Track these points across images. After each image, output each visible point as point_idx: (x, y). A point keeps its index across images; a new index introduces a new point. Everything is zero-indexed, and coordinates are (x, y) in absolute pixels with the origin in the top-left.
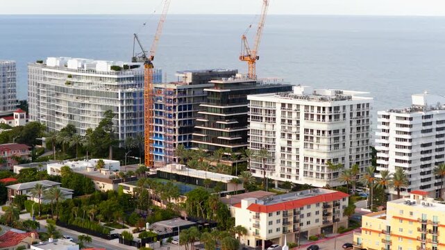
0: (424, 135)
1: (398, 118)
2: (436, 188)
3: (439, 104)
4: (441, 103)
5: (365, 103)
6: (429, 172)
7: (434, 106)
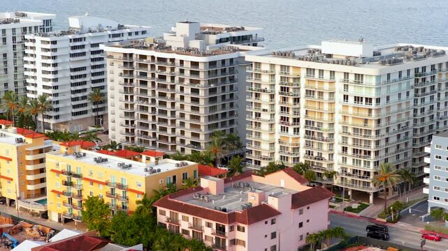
0: (72, 59)
1: (43, 42)
2: (94, 114)
3: (100, 25)
4: (103, 25)
5: (33, 25)
6: (84, 98)
7: (93, 29)
